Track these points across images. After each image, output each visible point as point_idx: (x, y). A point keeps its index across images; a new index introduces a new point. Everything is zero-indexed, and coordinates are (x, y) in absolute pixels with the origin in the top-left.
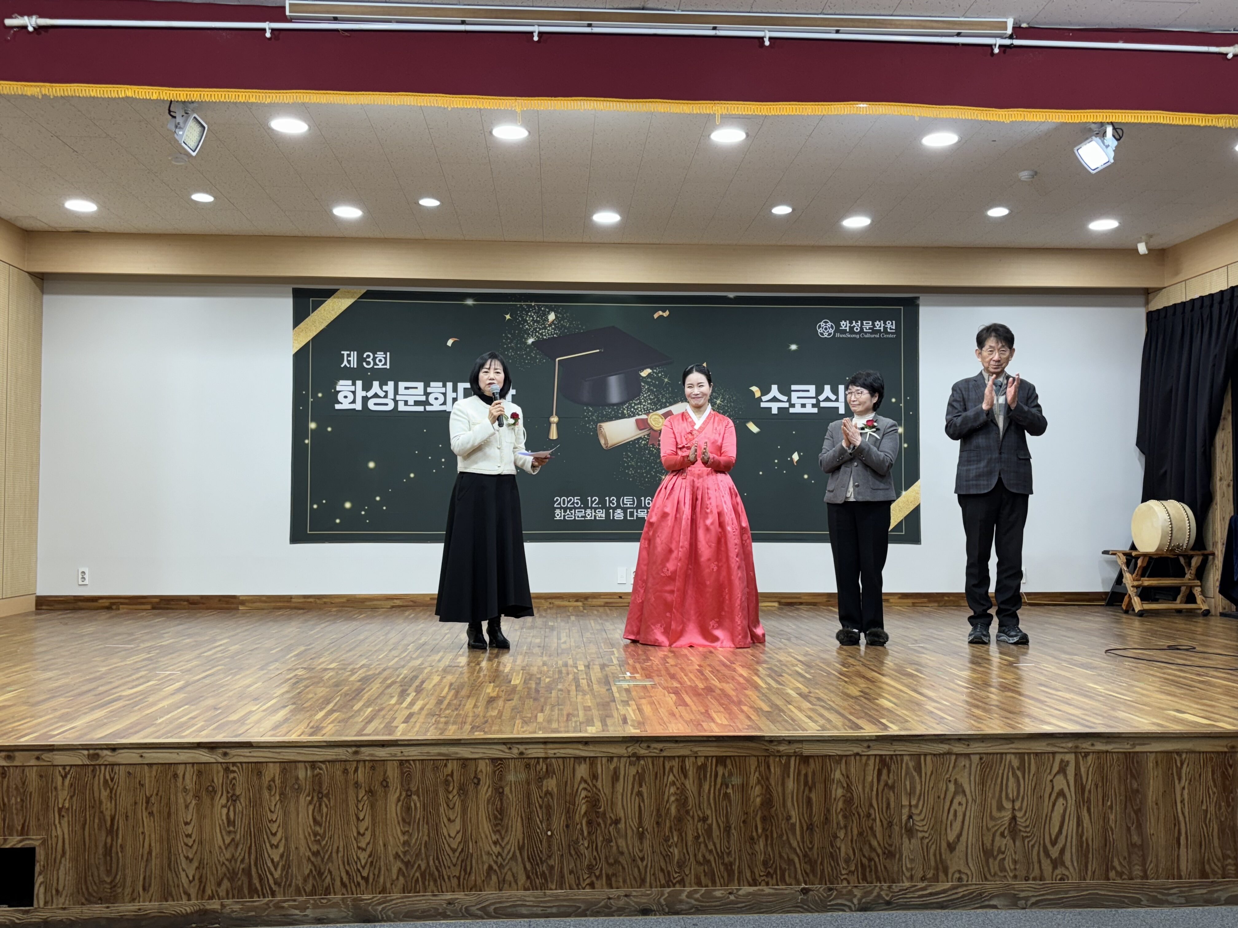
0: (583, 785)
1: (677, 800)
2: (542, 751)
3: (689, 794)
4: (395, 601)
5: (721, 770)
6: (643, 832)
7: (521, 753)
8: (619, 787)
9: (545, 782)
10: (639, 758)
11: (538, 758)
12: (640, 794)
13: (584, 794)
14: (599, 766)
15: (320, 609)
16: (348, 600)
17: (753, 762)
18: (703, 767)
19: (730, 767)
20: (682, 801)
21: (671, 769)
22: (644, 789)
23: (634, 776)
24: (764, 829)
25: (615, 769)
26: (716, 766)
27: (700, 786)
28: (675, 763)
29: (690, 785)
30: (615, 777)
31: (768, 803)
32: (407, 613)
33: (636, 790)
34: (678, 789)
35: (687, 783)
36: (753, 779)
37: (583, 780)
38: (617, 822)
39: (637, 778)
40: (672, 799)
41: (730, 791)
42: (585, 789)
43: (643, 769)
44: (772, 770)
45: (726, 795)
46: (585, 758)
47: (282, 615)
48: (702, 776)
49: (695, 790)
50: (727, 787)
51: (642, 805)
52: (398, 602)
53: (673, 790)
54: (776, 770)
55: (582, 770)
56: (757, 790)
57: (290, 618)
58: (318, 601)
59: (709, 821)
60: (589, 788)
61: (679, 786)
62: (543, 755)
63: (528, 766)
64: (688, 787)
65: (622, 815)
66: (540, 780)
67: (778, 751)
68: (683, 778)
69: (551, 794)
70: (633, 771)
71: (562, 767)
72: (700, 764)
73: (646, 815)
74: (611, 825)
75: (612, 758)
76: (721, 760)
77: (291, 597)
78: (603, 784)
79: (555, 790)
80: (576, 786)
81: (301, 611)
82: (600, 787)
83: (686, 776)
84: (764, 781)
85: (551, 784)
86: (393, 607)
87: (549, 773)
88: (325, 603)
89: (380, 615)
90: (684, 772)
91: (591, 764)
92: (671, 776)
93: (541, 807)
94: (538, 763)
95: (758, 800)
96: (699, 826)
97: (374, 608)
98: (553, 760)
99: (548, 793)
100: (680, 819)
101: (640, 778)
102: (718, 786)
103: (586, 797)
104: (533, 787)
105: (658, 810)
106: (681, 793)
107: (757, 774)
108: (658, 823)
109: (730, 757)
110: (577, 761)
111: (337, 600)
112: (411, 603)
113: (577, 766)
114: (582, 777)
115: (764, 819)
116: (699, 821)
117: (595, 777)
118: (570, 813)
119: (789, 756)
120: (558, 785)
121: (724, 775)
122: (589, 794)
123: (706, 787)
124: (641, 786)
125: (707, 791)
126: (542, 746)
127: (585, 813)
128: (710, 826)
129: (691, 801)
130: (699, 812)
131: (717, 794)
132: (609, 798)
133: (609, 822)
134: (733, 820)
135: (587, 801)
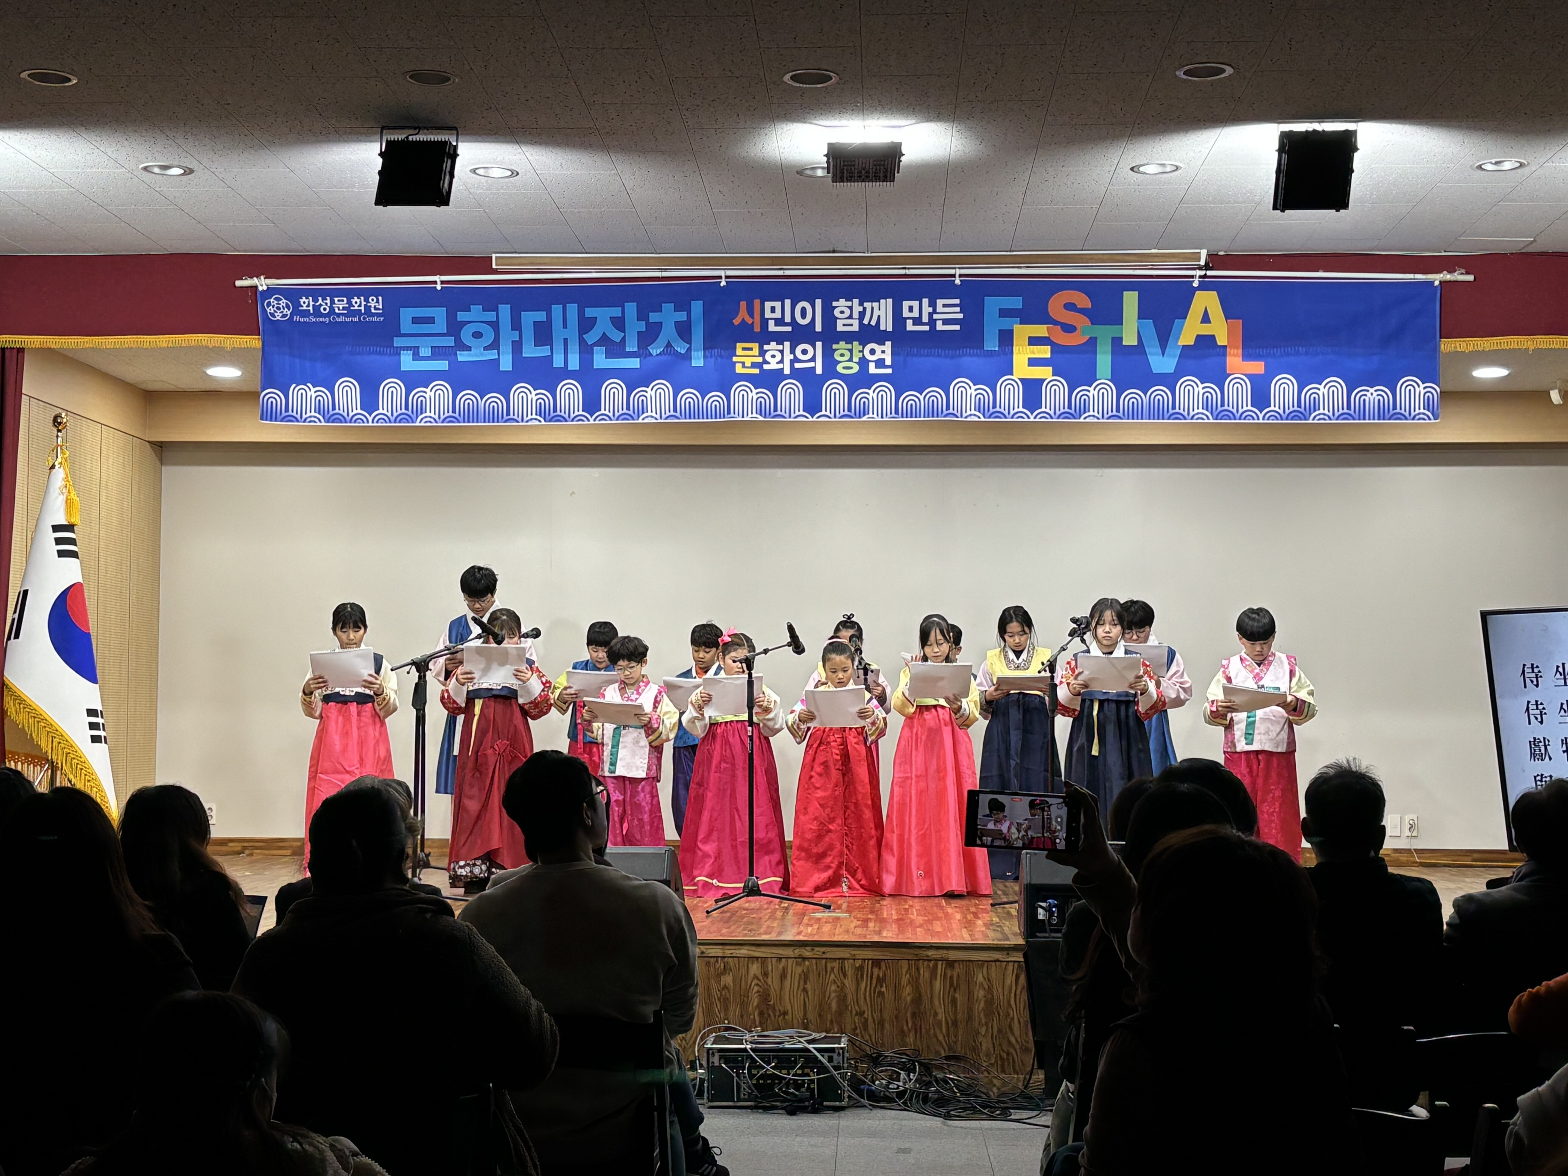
0: (755, 982)
1: (837, 997)
2: (721, 951)
3: (848, 991)
5: (876, 971)
6: (808, 1023)
8: (787, 983)
9: (722, 977)
10: (804, 959)
11: (718, 957)
12: (805, 990)
13: (756, 989)
14: (770, 965)
17: (905, 965)
18: (861, 968)
19: (884, 968)
20: (842, 999)
21: (832, 969)
22: (808, 986)
23: (800, 975)
24: (914, 1023)
25: (784, 968)
26: (872, 968)
27: (858, 984)
28: (836, 964)
29: (849, 983)
30: (783, 976)
31: (917, 1000)
33: (801, 987)
34: (838, 987)
35: (846, 982)
36: (905, 980)
37: (755, 977)
38: (785, 1013)
39: (803, 976)
40: (833, 995)
41: (883, 989)
42: (757, 985)
43: (808, 969)
44: (922, 972)
45: (881, 994)
46: (757, 958)
48: (859, 976)
49: (854, 987)
50: (881, 987)
51: (806, 1000)
53: (833, 987)
54: (925, 974)
55: (755, 969)
56: (908, 989)
59: (866, 1015)
60: (760, 984)
61: (839, 984)
62: (720, 954)
63: (708, 964)
64: (847, 985)
65: (789, 1008)
66: (719, 976)
67: (927, 956)
68: (842, 978)
69: (727, 988)
70: (799, 970)
71: (737, 966)
72: (857, 966)
73: (810, 1009)
74: (779, 1016)
75: (781, 958)
76: (877, 963)
78: (773, 982)
79: (732, 985)
80: (749, 982)
82: (770, 982)
83: (845, 976)
84: (915, 982)
85: (728, 979)
87: (726, 970)
90: (842, 969)
91: (762, 963)
92: (832, 975)
93: (719, 1000)
94: (717, 961)
95: (909, 999)
96: (857, 1021)
98: (730, 960)
99: (725, 987)
100: (840, 1013)
101: (805, 976)
102: (874, 985)
103: (758, 991)
104: (713, 982)
105: (820, 1005)
106: (841, 989)
107: (908, 976)
108: (820, 1015)
109: (884, 960)
110: (751, 959)
113: (750, 965)
114: (754, 975)
115: (914, 1015)
116: (856, 1015)
117: (766, 974)
118: (744, 1005)
119: (936, 960)
120: (734, 981)
121: (878, 975)
122: (761, 990)
123: (863, 985)
124: (805, 983)
125: (863, 989)
126: (721, 947)
127: (757, 1006)
128: (866, 1020)
129: (849, 997)
130: (857, 1008)
131: (872, 991)
132: (778, 993)
133: (778, 1013)
134: (886, 1016)
135: (760, 995)
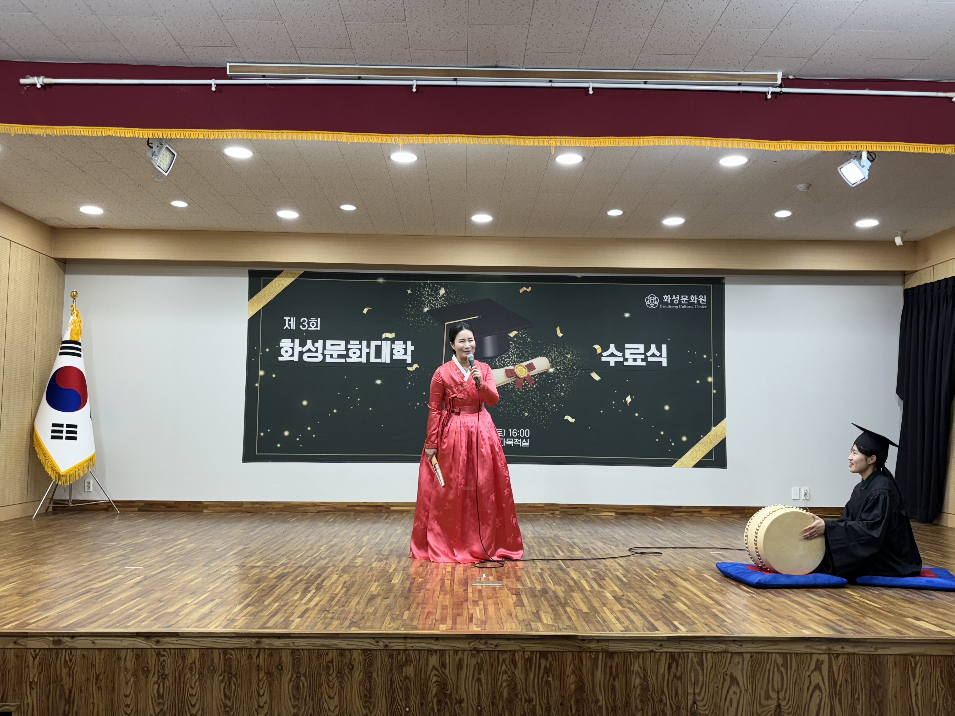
1: (508, 685)
2: (402, 644)
3: (518, 680)
4: (321, 507)
5: (543, 662)
6: (481, 710)
7: (386, 646)
8: (463, 674)
9: (404, 669)
10: (479, 651)
11: (399, 650)
12: (479, 680)
13: (435, 679)
14: (447, 657)
15: (264, 513)
16: (285, 506)
17: (569, 656)
18: (530, 660)
19: (551, 660)
20: (513, 687)
21: (504, 660)
22: (482, 676)
23: (475, 666)
24: (577, 710)
25: (460, 659)
26: (540, 659)
27: (527, 674)
28: (507, 656)
29: (519, 673)
30: (460, 666)
31: (580, 688)
32: (328, 517)
33: (476, 677)
34: (509, 676)
35: (516, 672)
36: (569, 670)
37: (434, 668)
38: (460, 702)
39: (477, 666)
40: (505, 684)
41: (550, 679)
42: (435, 675)
43: (482, 660)
44: (584, 663)
45: (548, 682)
46: (436, 651)
47: (234, 518)
48: (528, 667)
49: (523, 677)
50: (548, 676)
51: (480, 688)
52: (322, 508)
53: (505, 677)
54: (587, 663)
55: (434, 660)
56: (572, 679)
57: (240, 520)
58: (263, 507)
59: (534, 703)
60: (439, 675)
61: (510, 674)
62: (403, 648)
63: (391, 656)
64: (517, 675)
65: (465, 697)
66: (401, 667)
67: (589, 648)
68: (513, 668)
69: (409, 678)
70: (474, 661)
71: (418, 657)
72: (527, 657)
73: (483, 697)
74: (456, 704)
75: (457, 651)
76: (544, 654)
77: (242, 503)
78: (450, 672)
79: (412, 675)
80: (429, 673)
81: (250, 514)
82: (447, 674)
83: (515, 667)
84: (578, 671)
85: (409, 670)
86: (319, 512)
87: (408, 662)
88: (268, 508)
89: (308, 519)
90: (514, 662)
91: (441, 656)
92: (504, 666)
93: (401, 689)
94: (399, 653)
95: (573, 686)
96: (526, 707)
97: (304, 513)
98: (411, 652)
99: (407, 678)
100: (510, 701)
101: (480, 667)
102: (541, 675)
103: (437, 681)
104: (395, 673)
105: (493, 693)
106: (512, 679)
107: (572, 666)
108: (493, 703)
109: (551, 652)
110: (430, 653)
111: (276, 506)
112: (332, 509)
113: (429, 657)
114: (434, 666)
115: (577, 702)
116: (526, 702)
117: (444, 666)
118: (423, 694)
119: (597, 652)
120: (415, 671)
121: (546, 666)
122: (439, 679)
123: (531, 675)
124: (480, 674)
125: (532, 678)
126: (403, 641)
127: (436, 694)
128: (534, 707)
129: (519, 686)
130: (526, 695)
131: (540, 681)
132: (455, 683)
133: (454, 701)
134: (553, 703)
135: (437, 685)
